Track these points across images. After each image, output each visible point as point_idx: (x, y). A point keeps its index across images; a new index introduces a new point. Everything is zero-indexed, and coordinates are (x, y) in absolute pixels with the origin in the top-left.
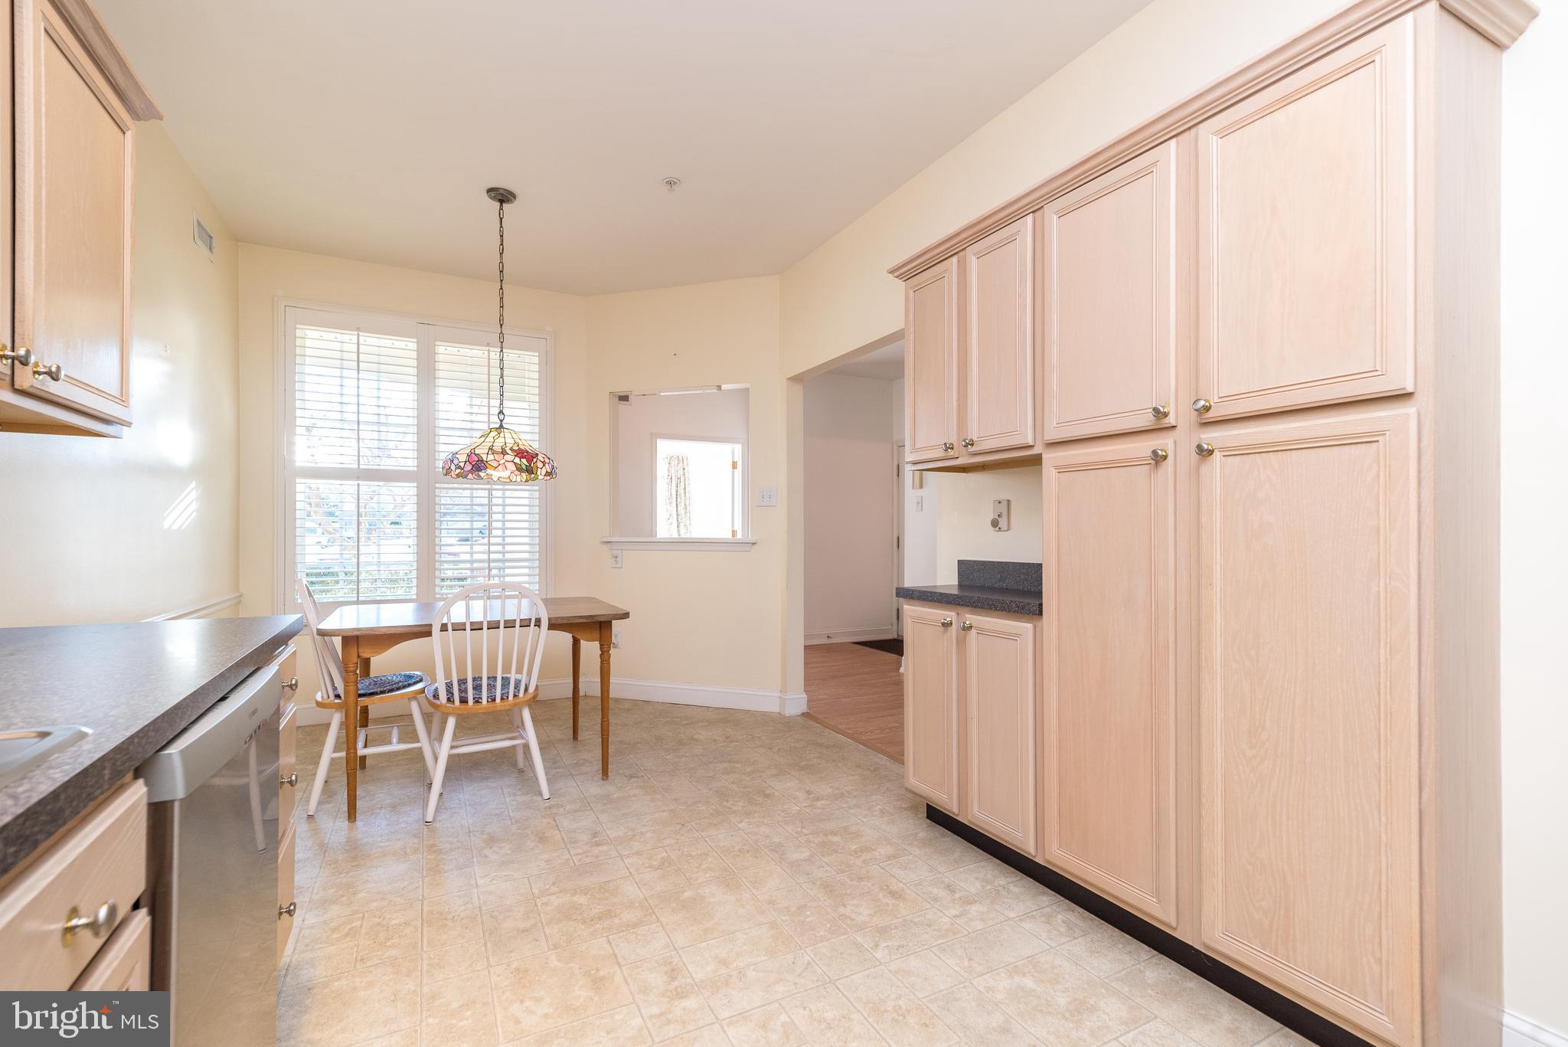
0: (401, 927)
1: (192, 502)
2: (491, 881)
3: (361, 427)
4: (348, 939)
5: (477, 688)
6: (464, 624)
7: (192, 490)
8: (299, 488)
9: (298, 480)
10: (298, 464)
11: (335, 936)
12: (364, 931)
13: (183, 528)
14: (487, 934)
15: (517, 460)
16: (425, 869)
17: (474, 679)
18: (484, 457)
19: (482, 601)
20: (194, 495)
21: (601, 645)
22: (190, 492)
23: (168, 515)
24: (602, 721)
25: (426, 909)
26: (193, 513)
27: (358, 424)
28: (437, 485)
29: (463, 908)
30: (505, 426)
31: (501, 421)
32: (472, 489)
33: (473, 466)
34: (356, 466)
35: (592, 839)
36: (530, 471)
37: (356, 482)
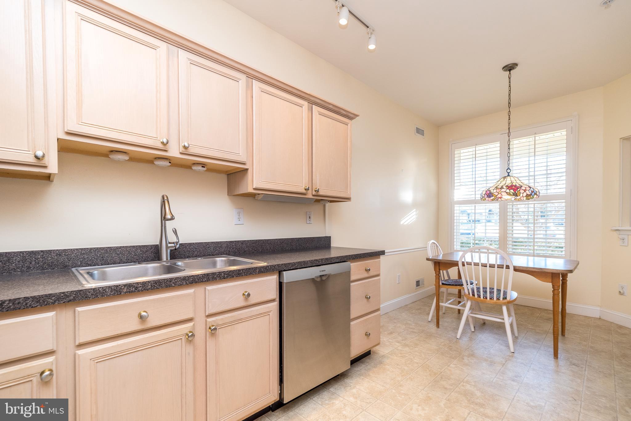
0: (415, 363)
1: (414, 215)
2: (455, 367)
3: (476, 183)
4: (401, 358)
5: (485, 292)
6: (471, 263)
7: (414, 212)
8: (456, 208)
9: (455, 206)
10: (455, 200)
11: (399, 355)
12: (406, 358)
13: (409, 224)
14: (434, 381)
15: (508, 191)
16: (441, 352)
17: (484, 288)
18: (492, 191)
19: (478, 254)
20: (415, 213)
21: (553, 286)
22: (413, 212)
23: (403, 220)
24: (554, 327)
25: (427, 363)
26: (414, 218)
27: (475, 182)
28: (508, 204)
29: (436, 369)
30: (510, 175)
31: (509, 173)
32: (528, 204)
33: (487, 196)
34: (474, 199)
35: (514, 377)
36: (516, 195)
37: (474, 205)
